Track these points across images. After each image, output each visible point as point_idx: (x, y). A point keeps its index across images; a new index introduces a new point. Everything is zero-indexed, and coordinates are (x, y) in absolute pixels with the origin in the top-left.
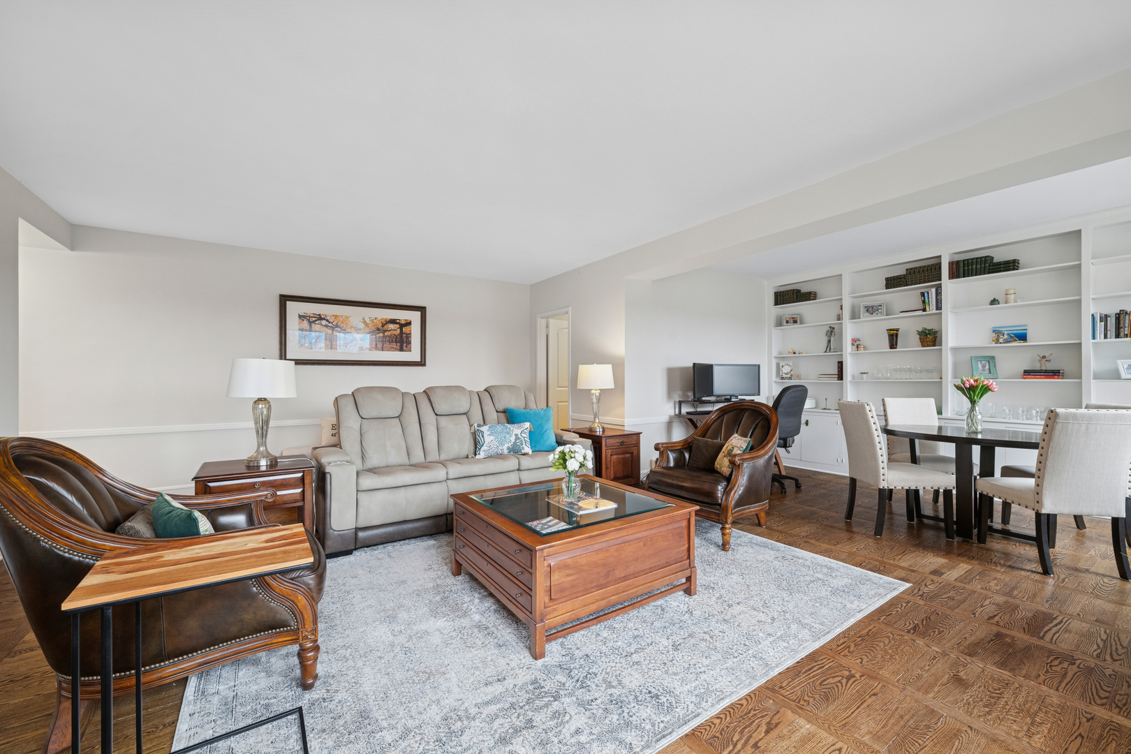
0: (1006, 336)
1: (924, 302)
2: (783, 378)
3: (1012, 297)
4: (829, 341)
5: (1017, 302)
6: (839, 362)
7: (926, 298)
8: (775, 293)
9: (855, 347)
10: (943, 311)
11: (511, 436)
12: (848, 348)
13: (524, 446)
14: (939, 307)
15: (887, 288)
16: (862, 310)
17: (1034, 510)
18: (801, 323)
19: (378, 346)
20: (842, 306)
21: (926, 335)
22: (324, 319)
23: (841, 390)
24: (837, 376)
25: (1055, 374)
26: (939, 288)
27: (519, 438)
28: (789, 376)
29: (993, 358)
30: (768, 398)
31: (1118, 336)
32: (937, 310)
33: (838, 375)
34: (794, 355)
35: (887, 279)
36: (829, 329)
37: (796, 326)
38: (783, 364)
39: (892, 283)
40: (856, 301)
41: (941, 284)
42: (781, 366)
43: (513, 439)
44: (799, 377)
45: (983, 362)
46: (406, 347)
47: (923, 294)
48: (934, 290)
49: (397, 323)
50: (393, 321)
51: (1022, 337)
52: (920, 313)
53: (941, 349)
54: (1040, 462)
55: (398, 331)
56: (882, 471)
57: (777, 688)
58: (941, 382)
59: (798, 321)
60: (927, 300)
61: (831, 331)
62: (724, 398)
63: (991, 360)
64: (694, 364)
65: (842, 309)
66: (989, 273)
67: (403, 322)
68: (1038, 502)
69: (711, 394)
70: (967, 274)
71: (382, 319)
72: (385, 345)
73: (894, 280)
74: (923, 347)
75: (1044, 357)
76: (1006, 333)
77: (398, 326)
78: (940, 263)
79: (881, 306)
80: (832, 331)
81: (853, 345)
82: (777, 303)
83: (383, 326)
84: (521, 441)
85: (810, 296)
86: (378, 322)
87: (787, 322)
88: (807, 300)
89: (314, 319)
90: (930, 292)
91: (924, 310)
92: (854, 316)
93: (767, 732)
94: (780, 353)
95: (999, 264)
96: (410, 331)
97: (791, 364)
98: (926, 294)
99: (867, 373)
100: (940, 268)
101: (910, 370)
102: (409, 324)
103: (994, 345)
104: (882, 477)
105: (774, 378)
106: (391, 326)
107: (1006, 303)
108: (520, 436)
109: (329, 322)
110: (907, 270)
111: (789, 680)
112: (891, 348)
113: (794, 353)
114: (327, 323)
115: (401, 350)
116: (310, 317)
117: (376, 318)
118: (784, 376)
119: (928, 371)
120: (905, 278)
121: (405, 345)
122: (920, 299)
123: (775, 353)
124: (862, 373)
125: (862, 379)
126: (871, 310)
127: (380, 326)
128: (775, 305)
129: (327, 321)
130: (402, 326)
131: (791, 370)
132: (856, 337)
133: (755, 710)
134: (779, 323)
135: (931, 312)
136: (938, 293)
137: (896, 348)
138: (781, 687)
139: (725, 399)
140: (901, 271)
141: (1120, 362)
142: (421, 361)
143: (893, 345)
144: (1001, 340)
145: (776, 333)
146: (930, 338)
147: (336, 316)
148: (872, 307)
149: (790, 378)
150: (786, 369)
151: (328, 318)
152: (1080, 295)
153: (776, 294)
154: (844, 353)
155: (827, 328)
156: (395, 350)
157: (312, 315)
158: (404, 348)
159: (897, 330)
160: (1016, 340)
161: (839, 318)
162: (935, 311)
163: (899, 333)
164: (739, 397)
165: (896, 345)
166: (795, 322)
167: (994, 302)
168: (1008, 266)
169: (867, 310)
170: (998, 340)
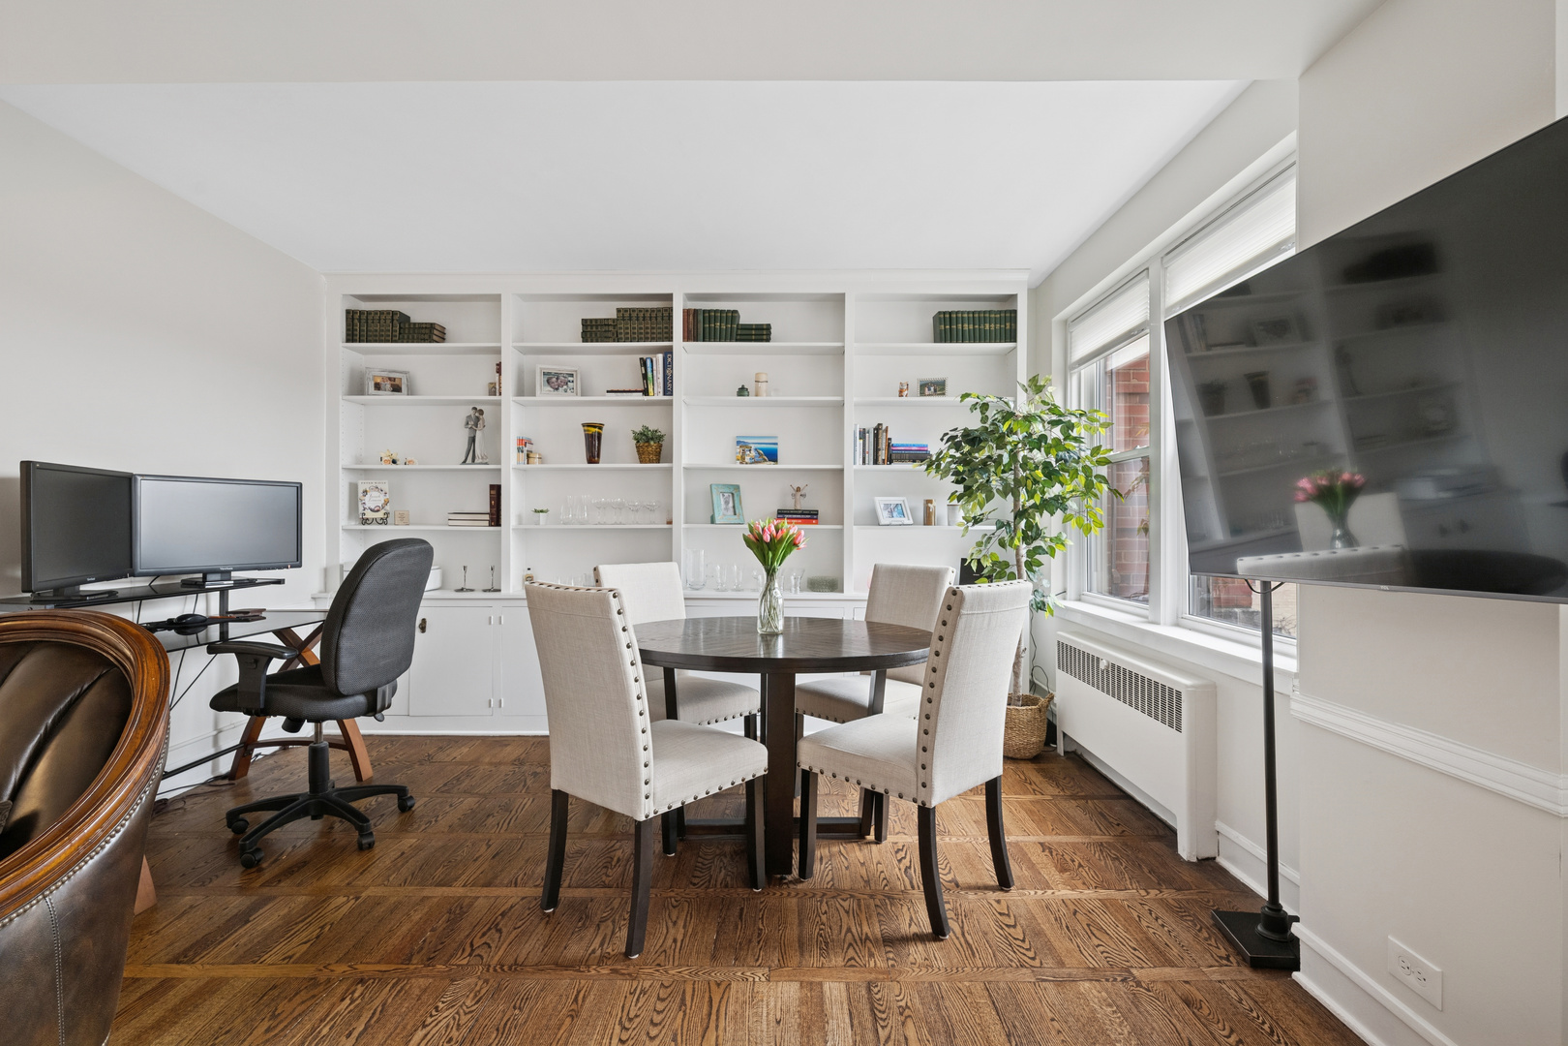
0: (753, 453)
1: (645, 376)
2: (365, 521)
3: (763, 386)
4: (472, 440)
5: (770, 396)
6: (492, 487)
7: (649, 370)
8: (348, 312)
9: (523, 456)
10: (675, 397)
12: (511, 457)
14: (668, 390)
15: (585, 339)
16: (540, 380)
17: (915, 801)
18: (410, 392)
20: (499, 365)
21: (648, 440)
23: (497, 549)
24: (487, 517)
25: (812, 516)
26: (668, 353)
28: (380, 515)
29: (737, 488)
30: (326, 570)
31: (876, 462)
32: (665, 394)
33: (491, 514)
34: (394, 466)
35: (585, 323)
36: (472, 412)
37: (397, 397)
38: (366, 487)
39: (593, 330)
40: (529, 359)
41: (671, 347)
42: (360, 491)
44: (404, 519)
45: (726, 495)
47: (643, 363)
48: (660, 356)
51: (772, 456)
52: (639, 397)
53: (671, 469)
54: (930, 701)
56: (644, 773)
58: (671, 529)
59: (404, 388)
60: (650, 374)
61: (476, 419)
62: (178, 580)
63: (734, 491)
64: (26, 466)
65: (499, 371)
66: (737, 340)
68: (924, 785)
69: (128, 569)
70: (708, 337)
73: (597, 326)
74: (641, 462)
75: (798, 489)
76: (753, 447)
78: (671, 309)
79: (572, 375)
80: (478, 419)
81: (520, 450)
82: (351, 337)
85: (431, 333)
87: (377, 386)
88: (424, 340)
90: (654, 359)
91: (646, 392)
92: (523, 389)
94: (359, 461)
95: (748, 327)
97: (385, 487)
98: (649, 362)
99: (546, 511)
100: (670, 317)
101: (620, 507)
103: (738, 465)
104: (644, 790)
105: (343, 519)
107: (757, 395)
110: (619, 310)
112: (590, 461)
113: (394, 462)
118: (369, 515)
119: (651, 509)
120: (615, 326)
122: (639, 371)
123: (345, 459)
124: (536, 511)
125: (538, 523)
126: (556, 381)
128: (348, 341)
131: (386, 502)
132: (526, 436)
134: (357, 387)
135: (656, 398)
136: (668, 364)
137: (598, 462)
139: (185, 583)
140: (607, 311)
141: (878, 499)
143: (593, 457)
144: (747, 459)
145: (349, 409)
146: (652, 446)
148: (557, 375)
149: (384, 521)
150: (373, 500)
152: (843, 395)
153: (352, 316)
154: (503, 467)
155: (468, 411)
159: (600, 427)
160: (765, 460)
161: (494, 390)
162: (661, 397)
163: (604, 433)
164: (233, 574)
165: (599, 456)
166: (397, 389)
167: (742, 391)
168: (760, 333)
169: (548, 381)
170: (743, 458)
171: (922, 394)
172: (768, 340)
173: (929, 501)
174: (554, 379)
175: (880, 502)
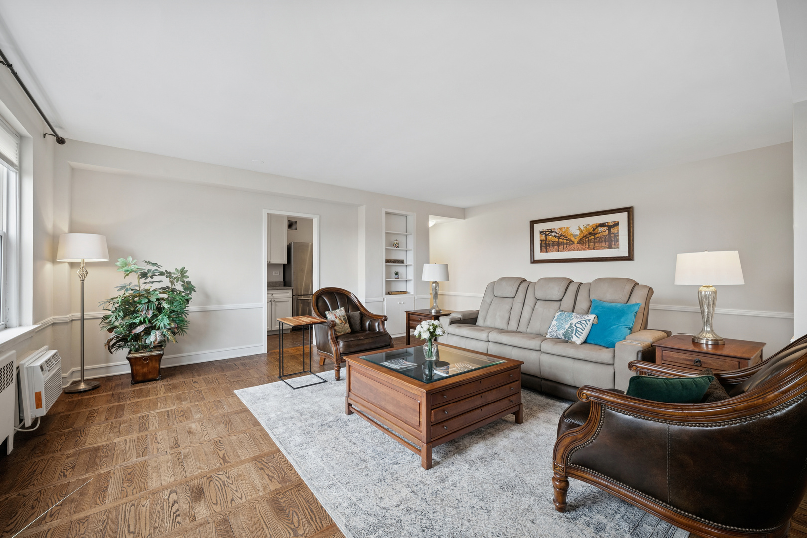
11: (567, 324)
13: (573, 335)
19: (590, 246)
22: (554, 232)
27: (572, 327)
43: (567, 327)
46: (615, 244)
49: (606, 226)
50: (602, 225)
55: (607, 232)
57: (299, 488)
67: (611, 224)
71: (593, 225)
72: (596, 245)
77: (607, 228)
83: (594, 230)
84: (573, 330)
86: (590, 227)
89: (548, 233)
93: (268, 475)
96: (618, 230)
102: (616, 224)
106: (601, 229)
108: (573, 326)
109: (557, 233)
111: (305, 496)
114: (556, 234)
115: (610, 247)
116: (546, 232)
117: (588, 225)
121: (613, 243)
127: (591, 231)
129: (556, 232)
130: (610, 227)
133: (285, 474)
138: (299, 490)
142: (629, 256)
147: (561, 229)
151: (556, 231)
156: (605, 248)
157: (547, 230)
158: (613, 246)
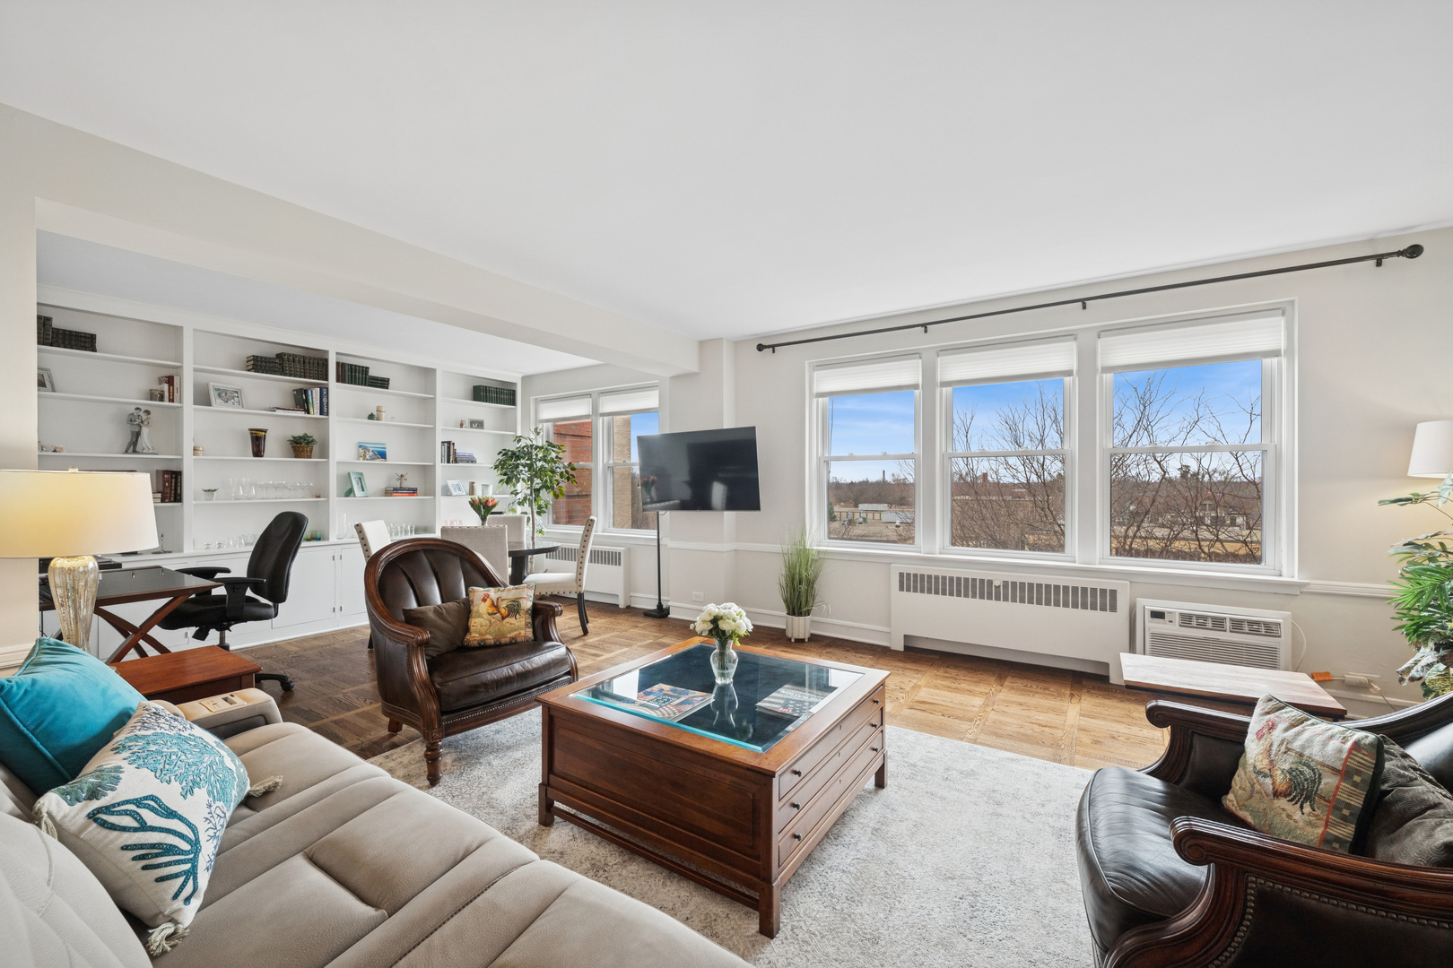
0: (371, 453)
1: (304, 400)
3: (383, 414)
4: (137, 434)
5: (386, 421)
6: (165, 472)
7: (308, 397)
10: (329, 417)
14: (324, 410)
15: (251, 369)
16: (212, 393)
24: (159, 495)
25: (413, 491)
26: (324, 389)
29: (362, 474)
31: (448, 462)
32: (321, 414)
33: (163, 493)
35: (256, 358)
36: (134, 412)
39: (259, 364)
40: (204, 378)
41: (327, 385)
45: (357, 478)
48: (316, 390)
51: (383, 455)
52: (302, 414)
58: (326, 501)
61: (141, 418)
63: (361, 477)
66: (368, 386)
70: (350, 381)
73: (262, 362)
74: (296, 457)
75: (402, 476)
76: (371, 449)
78: (328, 360)
79: (237, 393)
88: (85, 349)
90: (311, 391)
91: (306, 411)
95: (375, 379)
98: (305, 392)
100: (326, 365)
101: (282, 487)
103: (361, 461)
112: (255, 455)
124: (209, 491)
125: (210, 499)
126: (226, 395)
135: (314, 416)
136: (324, 395)
137: (262, 456)
140: (271, 352)
143: (258, 452)
144: (367, 457)
148: (226, 392)
152: (435, 423)
154: (185, 457)
159: (264, 432)
160: (379, 458)
162: (319, 416)
163: (267, 434)
165: (262, 452)
166: (42, 384)
167: (371, 417)
168: (382, 383)
169: (219, 395)
170: (365, 456)
171: (471, 427)
172: (387, 388)
173: (473, 483)
174: (223, 394)
175: (450, 483)
